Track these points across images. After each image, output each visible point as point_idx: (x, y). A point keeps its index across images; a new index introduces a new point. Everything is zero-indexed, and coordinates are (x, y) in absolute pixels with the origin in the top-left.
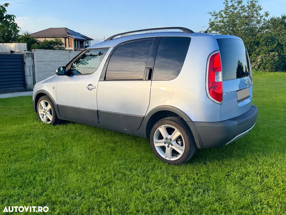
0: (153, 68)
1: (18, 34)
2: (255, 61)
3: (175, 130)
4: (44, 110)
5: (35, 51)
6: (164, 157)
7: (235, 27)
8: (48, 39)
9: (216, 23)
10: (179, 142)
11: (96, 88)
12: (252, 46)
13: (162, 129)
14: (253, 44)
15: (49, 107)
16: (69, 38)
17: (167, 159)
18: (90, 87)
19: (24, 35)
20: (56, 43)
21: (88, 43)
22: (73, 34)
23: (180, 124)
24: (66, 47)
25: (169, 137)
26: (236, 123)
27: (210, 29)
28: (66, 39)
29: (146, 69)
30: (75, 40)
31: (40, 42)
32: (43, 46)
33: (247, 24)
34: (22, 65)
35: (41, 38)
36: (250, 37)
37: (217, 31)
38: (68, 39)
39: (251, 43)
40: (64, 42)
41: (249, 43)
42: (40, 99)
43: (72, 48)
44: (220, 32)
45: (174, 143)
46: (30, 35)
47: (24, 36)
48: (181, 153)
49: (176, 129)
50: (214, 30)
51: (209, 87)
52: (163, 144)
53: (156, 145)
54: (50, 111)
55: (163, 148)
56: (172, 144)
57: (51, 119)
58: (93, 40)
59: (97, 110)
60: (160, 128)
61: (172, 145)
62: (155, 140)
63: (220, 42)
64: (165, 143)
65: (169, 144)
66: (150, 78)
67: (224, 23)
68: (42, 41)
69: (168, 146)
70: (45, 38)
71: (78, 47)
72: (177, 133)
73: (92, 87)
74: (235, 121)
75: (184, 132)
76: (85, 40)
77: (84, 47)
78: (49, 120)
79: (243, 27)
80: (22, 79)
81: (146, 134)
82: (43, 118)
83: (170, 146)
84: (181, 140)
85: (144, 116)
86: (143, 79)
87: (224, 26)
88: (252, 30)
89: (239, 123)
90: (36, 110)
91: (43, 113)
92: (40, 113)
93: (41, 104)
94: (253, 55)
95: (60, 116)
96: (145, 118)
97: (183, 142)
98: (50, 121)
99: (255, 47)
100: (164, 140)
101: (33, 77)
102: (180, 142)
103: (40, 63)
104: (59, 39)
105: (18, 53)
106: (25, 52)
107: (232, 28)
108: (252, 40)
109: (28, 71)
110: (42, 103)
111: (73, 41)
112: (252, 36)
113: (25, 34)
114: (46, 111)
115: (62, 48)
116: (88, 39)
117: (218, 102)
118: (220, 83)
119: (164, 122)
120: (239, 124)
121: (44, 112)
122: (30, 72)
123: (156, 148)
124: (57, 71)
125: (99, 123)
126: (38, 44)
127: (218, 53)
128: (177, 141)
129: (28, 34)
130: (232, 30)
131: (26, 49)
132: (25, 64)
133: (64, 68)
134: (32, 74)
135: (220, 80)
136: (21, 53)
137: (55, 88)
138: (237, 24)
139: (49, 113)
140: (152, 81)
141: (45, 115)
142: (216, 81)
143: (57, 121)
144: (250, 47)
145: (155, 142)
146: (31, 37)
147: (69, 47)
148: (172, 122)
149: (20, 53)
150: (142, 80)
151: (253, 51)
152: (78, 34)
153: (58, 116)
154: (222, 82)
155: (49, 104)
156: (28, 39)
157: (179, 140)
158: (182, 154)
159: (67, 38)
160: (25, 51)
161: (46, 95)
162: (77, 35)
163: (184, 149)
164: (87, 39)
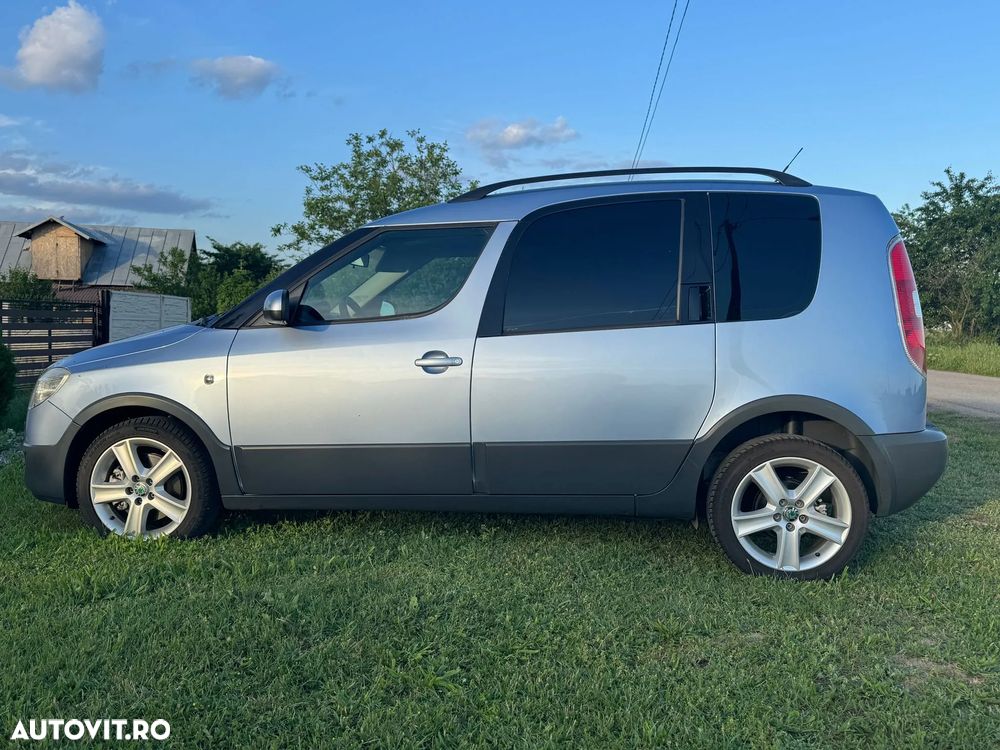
0: (709, 285)
4: (129, 484)
10: (822, 508)
11: (468, 362)
15: (172, 462)
17: (788, 568)
29: (687, 287)
45: (811, 512)
48: (840, 537)
49: (819, 466)
52: (768, 524)
53: (741, 531)
57: (178, 517)
59: (471, 444)
60: (756, 471)
62: (736, 514)
64: (776, 518)
69: (789, 528)
83: (796, 524)
85: (693, 441)
91: (123, 494)
92: (99, 497)
95: (243, 494)
96: (699, 444)
98: (171, 523)
100: (769, 511)
110: (124, 451)
114: (143, 485)
119: (773, 451)
123: (741, 541)
125: (474, 493)
139: (161, 490)
140: (715, 323)
141: (138, 501)
145: (737, 521)
155: (171, 450)
157: (820, 501)
158: (842, 541)
163: (848, 525)
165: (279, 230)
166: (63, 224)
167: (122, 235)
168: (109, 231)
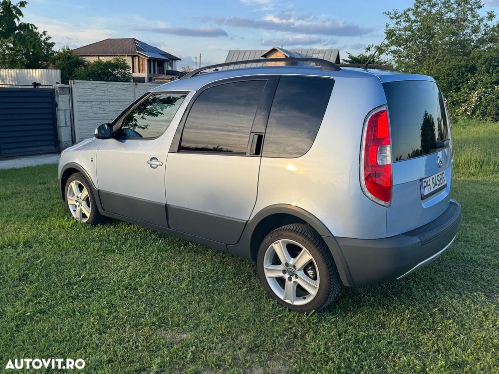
0: (263, 134)
1: (52, 50)
2: (467, 100)
3: (302, 249)
4: (76, 199)
5: (74, 83)
6: (282, 298)
7: (432, 38)
8: (104, 58)
9: (398, 32)
10: (310, 272)
11: (164, 164)
12: (463, 74)
13: (279, 248)
14: (463, 69)
15: (85, 193)
16: (139, 57)
17: (287, 301)
18: (154, 162)
19: (61, 51)
20: (116, 66)
21: (171, 65)
22: (146, 49)
23: (312, 239)
24: (133, 72)
25: (292, 261)
26: (416, 240)
27: (387, 42)
28: (134, 58)
29: (253, 134)
30: (149, 61)
31: (89, 64)
32: (94, 71)
33: (454, 34)
34: (52, 109)
35: (92, 56)
36: (460, 58)
37: (400, 46)
38: (137, 58)
39: (460, 68)
40: (130, 63)
41: (456, 68)
42: (70, 178)
43: (145, 75)
44: (404, 49)
45: (301, 273)
46: (72, 51)
47: (61, 54)
48: (313, 292)
49: (304, 249)
50: (395, 44)
51: (365, 174)
52: (281, 274)
53: (268, 275)
54: (87, 200)
55: (281, 281)
56: (296, 275)
57: (88, 215)
58: (180, 60)
59: (166, 205)
60: (275, 244)
61: (297, 277)
62: (267, 265)
63: (389, 89)
64: (284, 272)
65: (292, 274)
66: (258, 152)
67: (412, 32)
68: (92, 62)
69: (290, 279)
70: (99, 56)
71: (154, 72)
72: (306, 257)
73: (158, 163)
74: (416, 237)
75: (319, 256)
76: (167, 61)
77: (165, 72)
78: (84, 216)
79: (447, 39)
80: (51, 132)
81: (250, 253)
82: (75, 211)
83: (293, 278)
84: (314, 268)
85: (247, 221)
86: (245, 153)
87: (412, 38)
88: (463, 44)
89: (422, 240)
90: (64, 198)
91: (75, 203)
92: (70, 202)
93: (71, 187)
94: (463, 91)
95: (104, 210)
96: (249, 223)
97: (316, 271)
98: (87, 217)
99: (467, 76)
100: (281, 267)
101: (72, 128)
102: (312, 271)
103: (83, 105)
104: (121, 59)
105: (46, 87)
106: (58, 85)
107: (426, 41)
108: (462, 63)
109: (62, 117)
110: (73, 185)
111: (146, 60)
112: (463, 56)
113: (64, 51)
114: (80, 200)
115: (127, 74)
116: (173, 59)
117: (383, 203)
118: (388, 167)
119: (282, 235)
120: (423, 243)
121: (77, 201)
122: (66, 120)
123: (268, 280)
124: (96, 132)
125: (169, 228)
126: (86, 67)
127: (385, 110)
128: (305, 269)
129: (68, 49)
130: (426, 44)
131: (59, 80)
132: (56, 105)
133: (110, 125)
134: (69, 124)
135: (388, 161)
136: (51, 87)
137: (94, 161)
138: (435, 33)
139: (84, 203)
140: (261, 157)
141: (79, 206)
142: (379, 162)
143: (99, 219)
144: (459, 75)
145: (266, 269)
146: (74, 54)
147: (139, 72)
148: (297, 236)
149: (49, 87)
150: (243, 154)
151: (463, 82)
152: (155, 50)
153: (100, 210)
154: (390, 164)
155: (85, 187)
156: (69, 58)
157: (310, 268)
158: (315, 295)
159: (135, 56)
160: (57, 83)
161: (79, 172)
162: (153, 52)
163: (318, 286)
164: (170, 59)
165: (370, 48)
166: (279, 50)
167: (305, 54)
168: (300, 52)
